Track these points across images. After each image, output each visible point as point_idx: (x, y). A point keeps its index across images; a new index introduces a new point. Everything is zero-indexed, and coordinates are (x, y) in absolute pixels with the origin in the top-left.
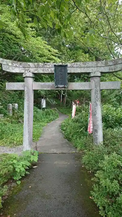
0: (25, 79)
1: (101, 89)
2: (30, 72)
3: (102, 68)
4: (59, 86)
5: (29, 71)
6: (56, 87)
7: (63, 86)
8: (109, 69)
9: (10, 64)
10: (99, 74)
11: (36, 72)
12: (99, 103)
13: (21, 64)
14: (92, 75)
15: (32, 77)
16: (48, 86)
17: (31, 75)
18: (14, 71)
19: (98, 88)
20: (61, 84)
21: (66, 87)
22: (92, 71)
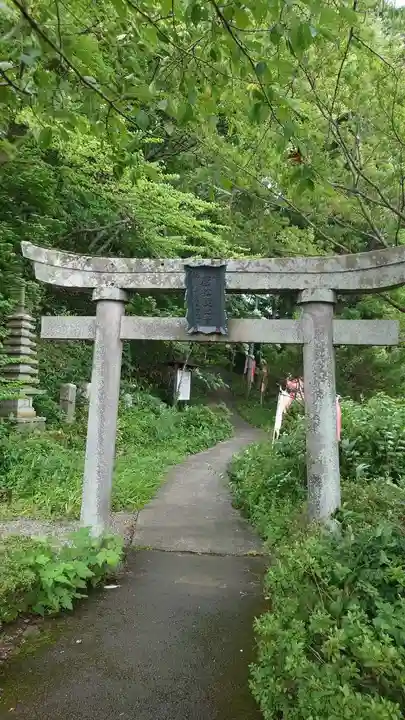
0: (100, 307)
1: (336, 342)
2: (113, 284)
3: (339, 277)
4: (200, 329)
5: (110, 283)
6: (190, 331)
7: (213, 329)
8: (361, 281)
9: (58, 262)
10: (329, 297)
11: (132, 286)
12: (328, 387)
13: (88, 262)
14: (305, 297)
15: (119, 301)
16: (168, 328)
17: (118, 295)
18: (67, 284)
19: (326, 339)
20: (208, 323)
21: (223, 333)
22: (306, 286)
